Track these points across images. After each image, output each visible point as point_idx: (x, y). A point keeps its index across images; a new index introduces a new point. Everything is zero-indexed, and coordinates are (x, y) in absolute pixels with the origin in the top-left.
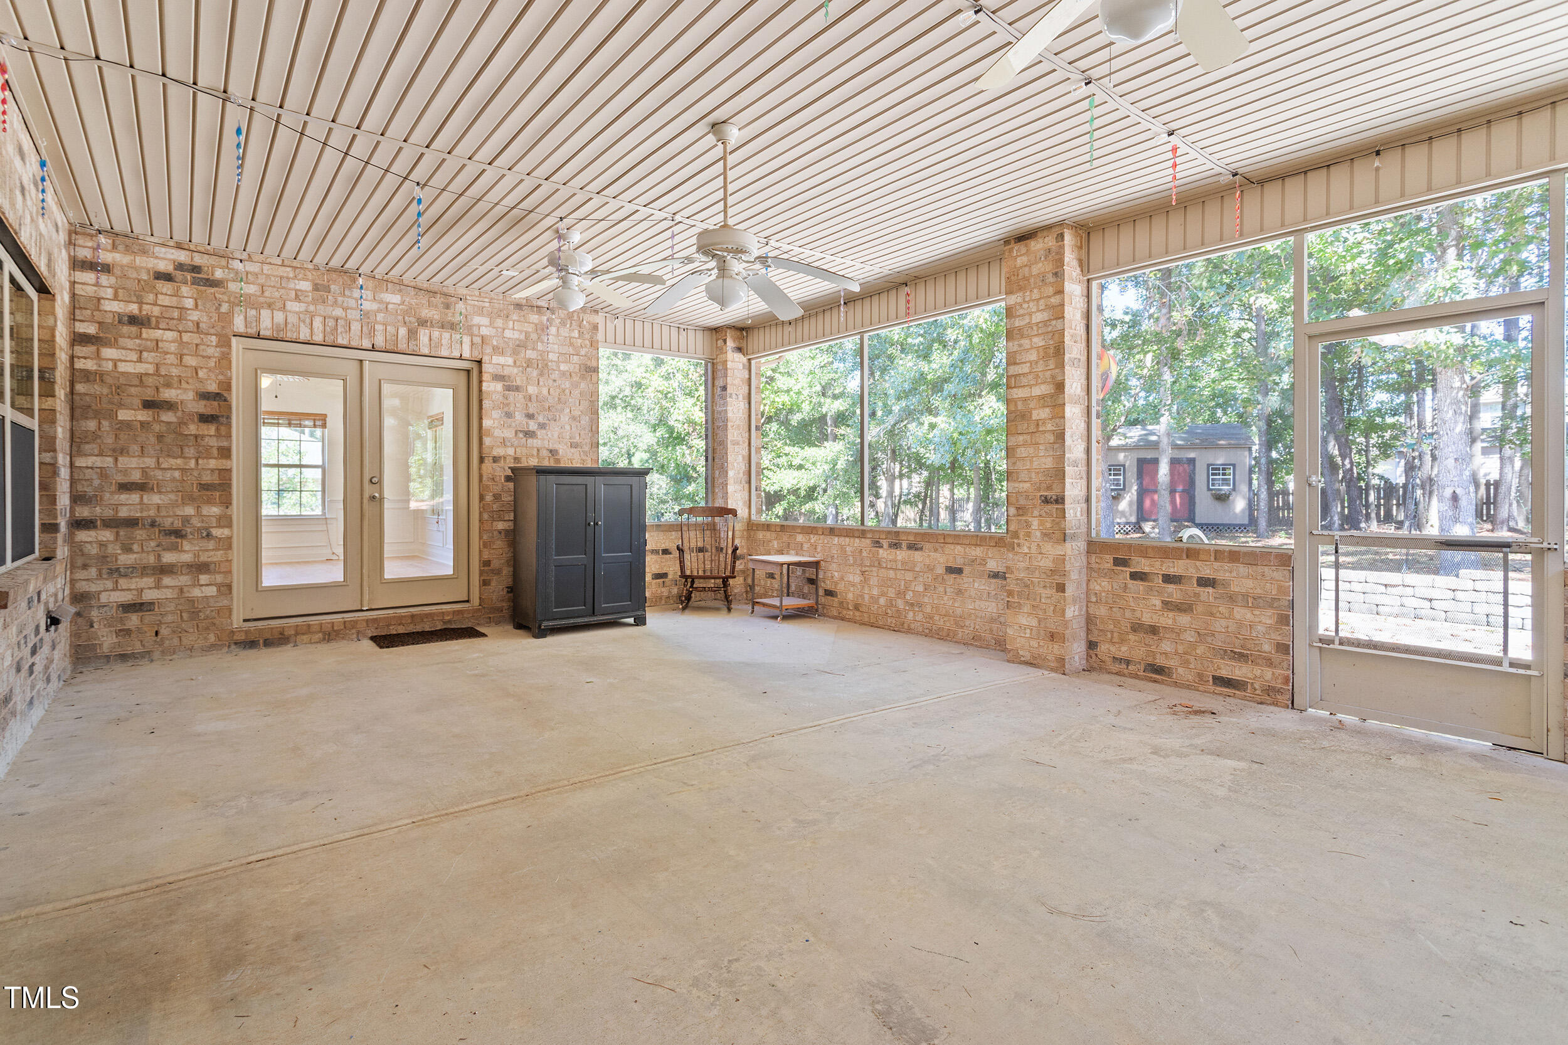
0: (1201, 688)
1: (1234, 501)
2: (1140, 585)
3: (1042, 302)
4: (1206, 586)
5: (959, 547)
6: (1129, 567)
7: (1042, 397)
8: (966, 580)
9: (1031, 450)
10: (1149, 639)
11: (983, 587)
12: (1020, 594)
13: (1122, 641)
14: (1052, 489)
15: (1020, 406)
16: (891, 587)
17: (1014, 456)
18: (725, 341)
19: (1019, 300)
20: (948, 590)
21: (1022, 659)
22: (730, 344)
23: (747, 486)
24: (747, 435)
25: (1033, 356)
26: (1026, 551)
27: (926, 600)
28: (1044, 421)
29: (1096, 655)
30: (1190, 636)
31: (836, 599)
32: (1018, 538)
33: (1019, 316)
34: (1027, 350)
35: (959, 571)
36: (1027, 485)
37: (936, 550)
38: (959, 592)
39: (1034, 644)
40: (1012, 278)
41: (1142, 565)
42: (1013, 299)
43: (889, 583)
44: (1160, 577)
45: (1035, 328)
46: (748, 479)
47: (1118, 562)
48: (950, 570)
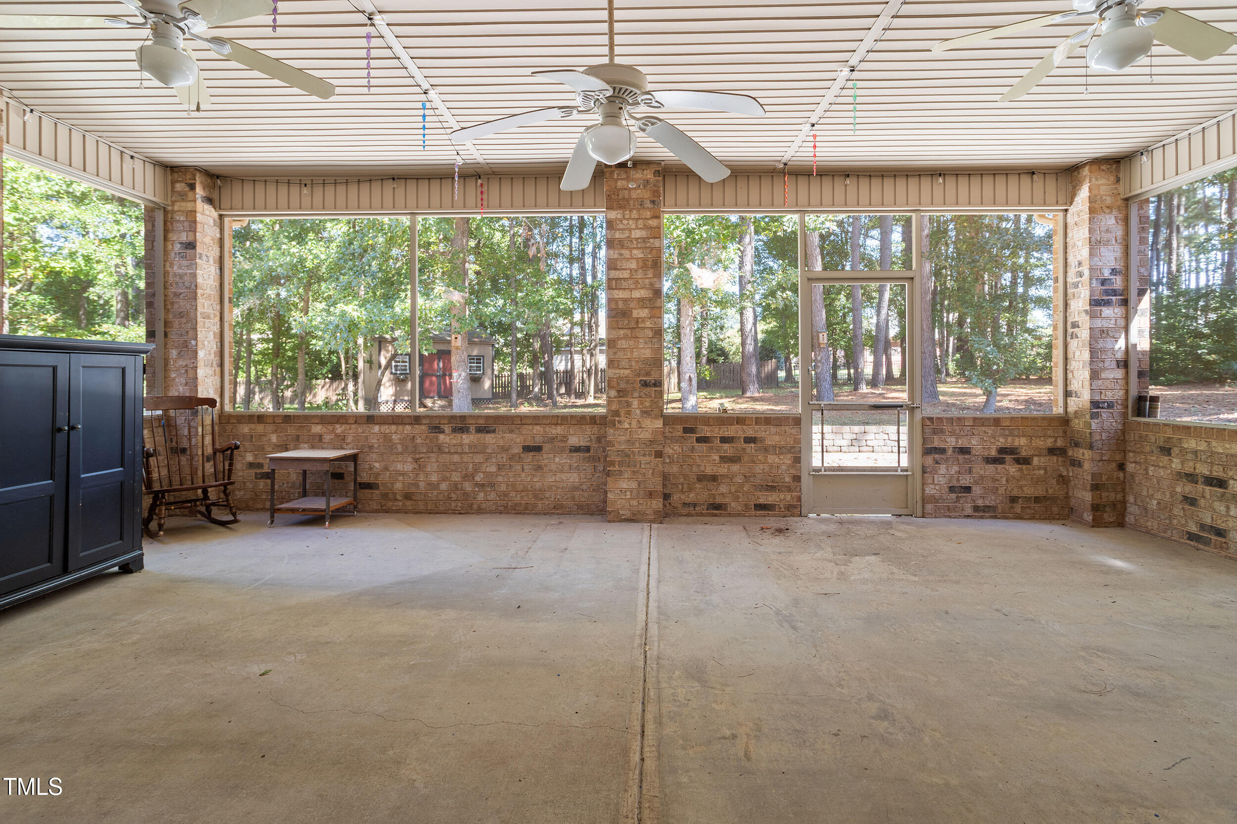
0: (747, 515)
1: (483, 381)
2: (703, 446)
3: (640, 222)
4: (749, 442)
5: (538, 427)
6: (695, 433)
7: (641, 300)
8: (545, 456)
9: (632, 343)
10: (711, 485)
11: (564, 461)
12: (621, 464)
13: (690, 490)
14: (650, 375)
15: (621, 305)
16: (456, 471)
17: (614, 347)
18: (192, 187)
19: (619, 216)
20: (525, 467)
21: (623, 517)
22: (200, 191)
23: (218, 370)
24: (219, 307)
25: (633, 265)
26: (627, 426)
27: (500, 479)
28: (643, 320)
29: (670, 504)
30: (739, 479)
31: (377, 492)
32: (619, 416)
33: (619, 230)
34: (628, 259)
35: (538, 449)
36: (627, 372)
37: (511, 432)
38: (539, 468)
39: (635, 503)
40: (613, 196)
41: (706, 431)
42: (613, 215)
43: (453, 468)
44: (718, 439)
45: (635, 242)
46: (219, 362)
47: (686, 430)
48: (527, 449)
